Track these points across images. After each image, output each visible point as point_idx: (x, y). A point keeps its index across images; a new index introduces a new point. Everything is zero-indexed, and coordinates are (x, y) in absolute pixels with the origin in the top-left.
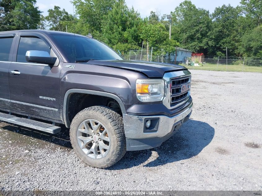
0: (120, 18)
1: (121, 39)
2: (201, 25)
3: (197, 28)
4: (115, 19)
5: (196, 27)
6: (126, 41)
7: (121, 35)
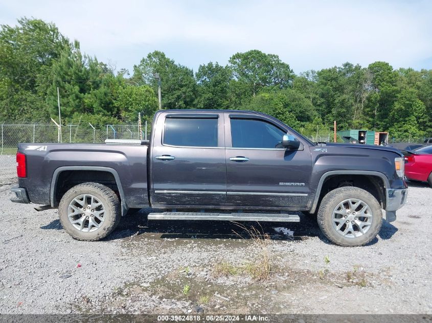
0: (75, 73)
1: (80, 106)
2: (184, 89)
3: (178, 93)
4: (66, 74)
5: (176, 92)
6: (90, 110)
7: (80, 99)
